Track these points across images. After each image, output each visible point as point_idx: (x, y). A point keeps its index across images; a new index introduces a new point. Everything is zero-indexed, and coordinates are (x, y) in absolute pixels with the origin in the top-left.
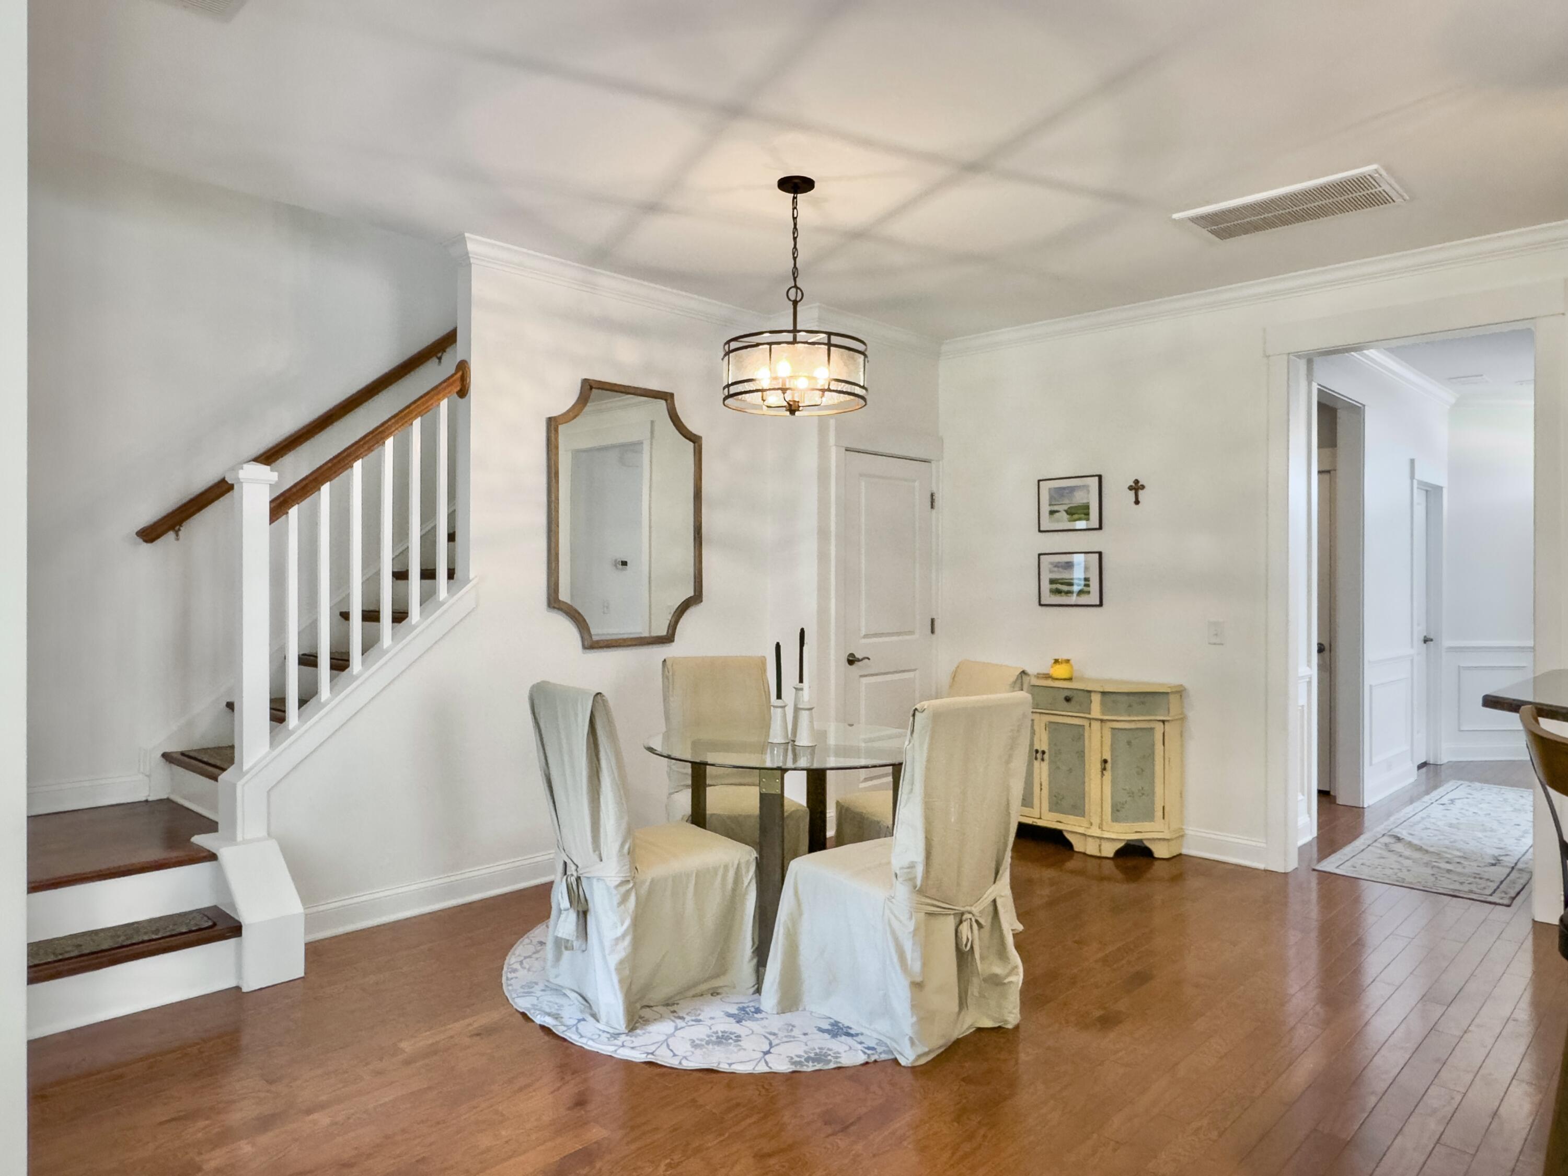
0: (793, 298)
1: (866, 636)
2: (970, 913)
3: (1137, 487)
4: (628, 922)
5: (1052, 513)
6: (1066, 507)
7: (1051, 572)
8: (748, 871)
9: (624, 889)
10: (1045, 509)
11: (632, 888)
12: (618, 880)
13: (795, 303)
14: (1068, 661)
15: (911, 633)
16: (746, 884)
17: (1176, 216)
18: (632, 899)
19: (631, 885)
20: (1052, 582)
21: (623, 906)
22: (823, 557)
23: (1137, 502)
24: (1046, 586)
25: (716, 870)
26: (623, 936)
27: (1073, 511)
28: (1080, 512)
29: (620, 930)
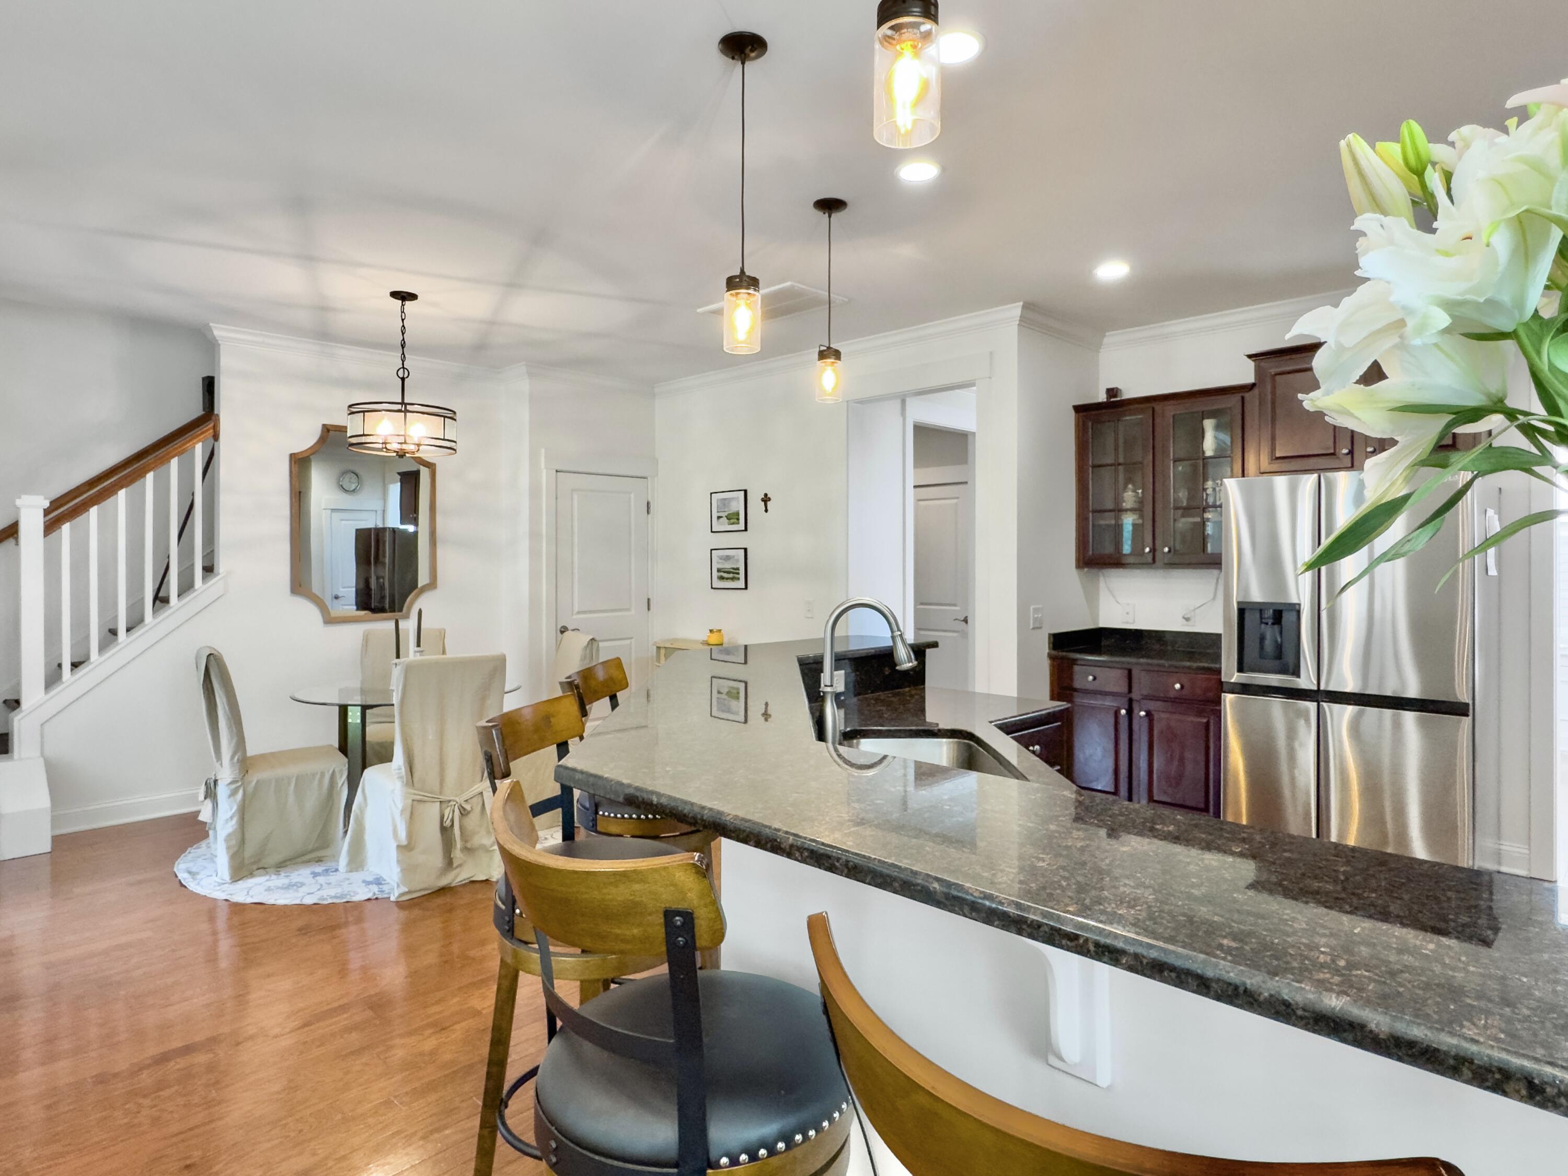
0: (401, 376)
1: (579, 613)
2: (454, 801)
3: (766, 499)
4: (235, 808)
5: (719, 518)
6: (726, 514)
7: (718, 563)
8: (341, 777)
9: (233, 786)
10: (715, 516)
11: (239, 787)
12: (229, 780)
13: (403, 379)
14: (720, 631)
15: (628, 610)
16: (340, 785)
17: (699, 310)
18: (241, 792)
19: (240, 783)
20: (719, 570)
21: (232, 798)
22: (534, 554)
23: (766, 511)
24: (715, 574)
25: (314, 775)
26: (231, 818)
27: (731, 516)
28: (733, 518)
29: (230, 814)
